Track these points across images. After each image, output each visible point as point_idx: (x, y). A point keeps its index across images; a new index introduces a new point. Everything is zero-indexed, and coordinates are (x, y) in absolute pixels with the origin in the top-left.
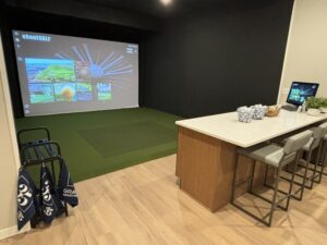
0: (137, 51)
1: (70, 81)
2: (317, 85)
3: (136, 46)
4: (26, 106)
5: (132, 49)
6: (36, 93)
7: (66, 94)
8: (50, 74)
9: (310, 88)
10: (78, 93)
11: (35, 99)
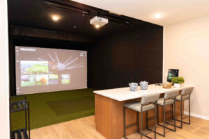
0: (86, 55)
1: (46, 73)
2: (178, 70)
3: (86, 52)
4: (18, 88)
5: (83, 54)
6: (24, 80)
7: (42, 81)
8: (34, 70)
9: (175, 72)
10: (50, 80)
11: (23, 84)
